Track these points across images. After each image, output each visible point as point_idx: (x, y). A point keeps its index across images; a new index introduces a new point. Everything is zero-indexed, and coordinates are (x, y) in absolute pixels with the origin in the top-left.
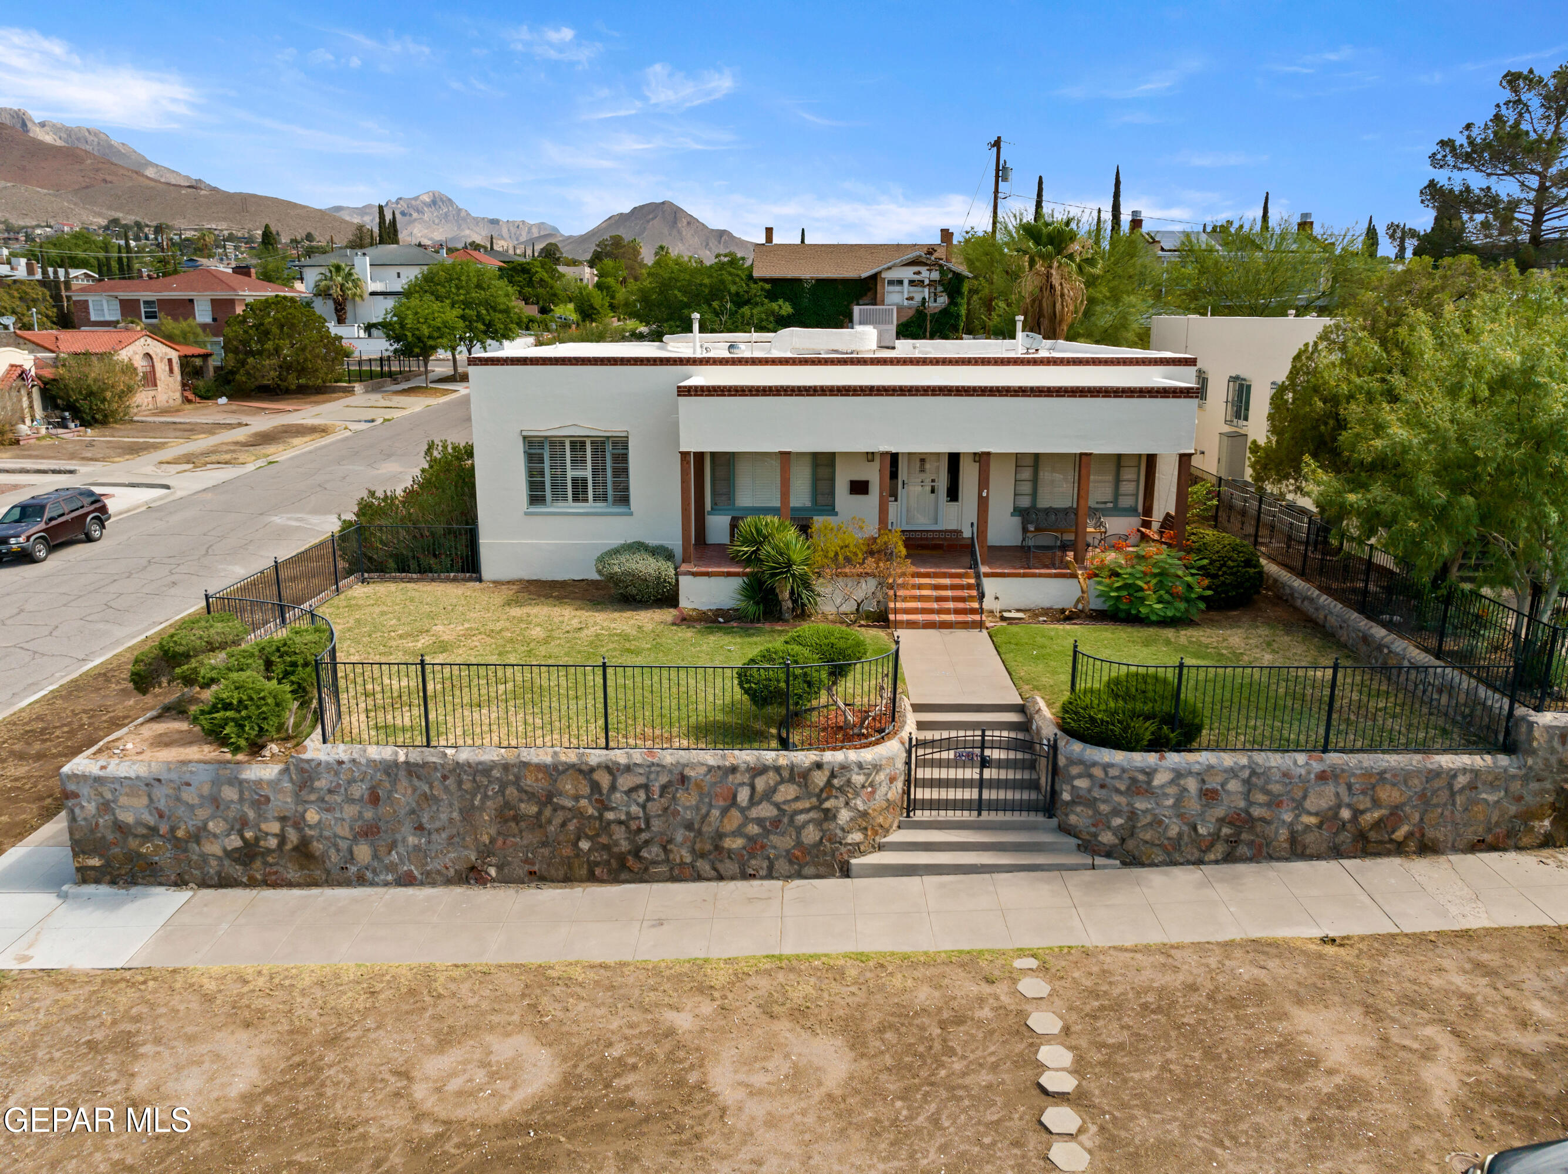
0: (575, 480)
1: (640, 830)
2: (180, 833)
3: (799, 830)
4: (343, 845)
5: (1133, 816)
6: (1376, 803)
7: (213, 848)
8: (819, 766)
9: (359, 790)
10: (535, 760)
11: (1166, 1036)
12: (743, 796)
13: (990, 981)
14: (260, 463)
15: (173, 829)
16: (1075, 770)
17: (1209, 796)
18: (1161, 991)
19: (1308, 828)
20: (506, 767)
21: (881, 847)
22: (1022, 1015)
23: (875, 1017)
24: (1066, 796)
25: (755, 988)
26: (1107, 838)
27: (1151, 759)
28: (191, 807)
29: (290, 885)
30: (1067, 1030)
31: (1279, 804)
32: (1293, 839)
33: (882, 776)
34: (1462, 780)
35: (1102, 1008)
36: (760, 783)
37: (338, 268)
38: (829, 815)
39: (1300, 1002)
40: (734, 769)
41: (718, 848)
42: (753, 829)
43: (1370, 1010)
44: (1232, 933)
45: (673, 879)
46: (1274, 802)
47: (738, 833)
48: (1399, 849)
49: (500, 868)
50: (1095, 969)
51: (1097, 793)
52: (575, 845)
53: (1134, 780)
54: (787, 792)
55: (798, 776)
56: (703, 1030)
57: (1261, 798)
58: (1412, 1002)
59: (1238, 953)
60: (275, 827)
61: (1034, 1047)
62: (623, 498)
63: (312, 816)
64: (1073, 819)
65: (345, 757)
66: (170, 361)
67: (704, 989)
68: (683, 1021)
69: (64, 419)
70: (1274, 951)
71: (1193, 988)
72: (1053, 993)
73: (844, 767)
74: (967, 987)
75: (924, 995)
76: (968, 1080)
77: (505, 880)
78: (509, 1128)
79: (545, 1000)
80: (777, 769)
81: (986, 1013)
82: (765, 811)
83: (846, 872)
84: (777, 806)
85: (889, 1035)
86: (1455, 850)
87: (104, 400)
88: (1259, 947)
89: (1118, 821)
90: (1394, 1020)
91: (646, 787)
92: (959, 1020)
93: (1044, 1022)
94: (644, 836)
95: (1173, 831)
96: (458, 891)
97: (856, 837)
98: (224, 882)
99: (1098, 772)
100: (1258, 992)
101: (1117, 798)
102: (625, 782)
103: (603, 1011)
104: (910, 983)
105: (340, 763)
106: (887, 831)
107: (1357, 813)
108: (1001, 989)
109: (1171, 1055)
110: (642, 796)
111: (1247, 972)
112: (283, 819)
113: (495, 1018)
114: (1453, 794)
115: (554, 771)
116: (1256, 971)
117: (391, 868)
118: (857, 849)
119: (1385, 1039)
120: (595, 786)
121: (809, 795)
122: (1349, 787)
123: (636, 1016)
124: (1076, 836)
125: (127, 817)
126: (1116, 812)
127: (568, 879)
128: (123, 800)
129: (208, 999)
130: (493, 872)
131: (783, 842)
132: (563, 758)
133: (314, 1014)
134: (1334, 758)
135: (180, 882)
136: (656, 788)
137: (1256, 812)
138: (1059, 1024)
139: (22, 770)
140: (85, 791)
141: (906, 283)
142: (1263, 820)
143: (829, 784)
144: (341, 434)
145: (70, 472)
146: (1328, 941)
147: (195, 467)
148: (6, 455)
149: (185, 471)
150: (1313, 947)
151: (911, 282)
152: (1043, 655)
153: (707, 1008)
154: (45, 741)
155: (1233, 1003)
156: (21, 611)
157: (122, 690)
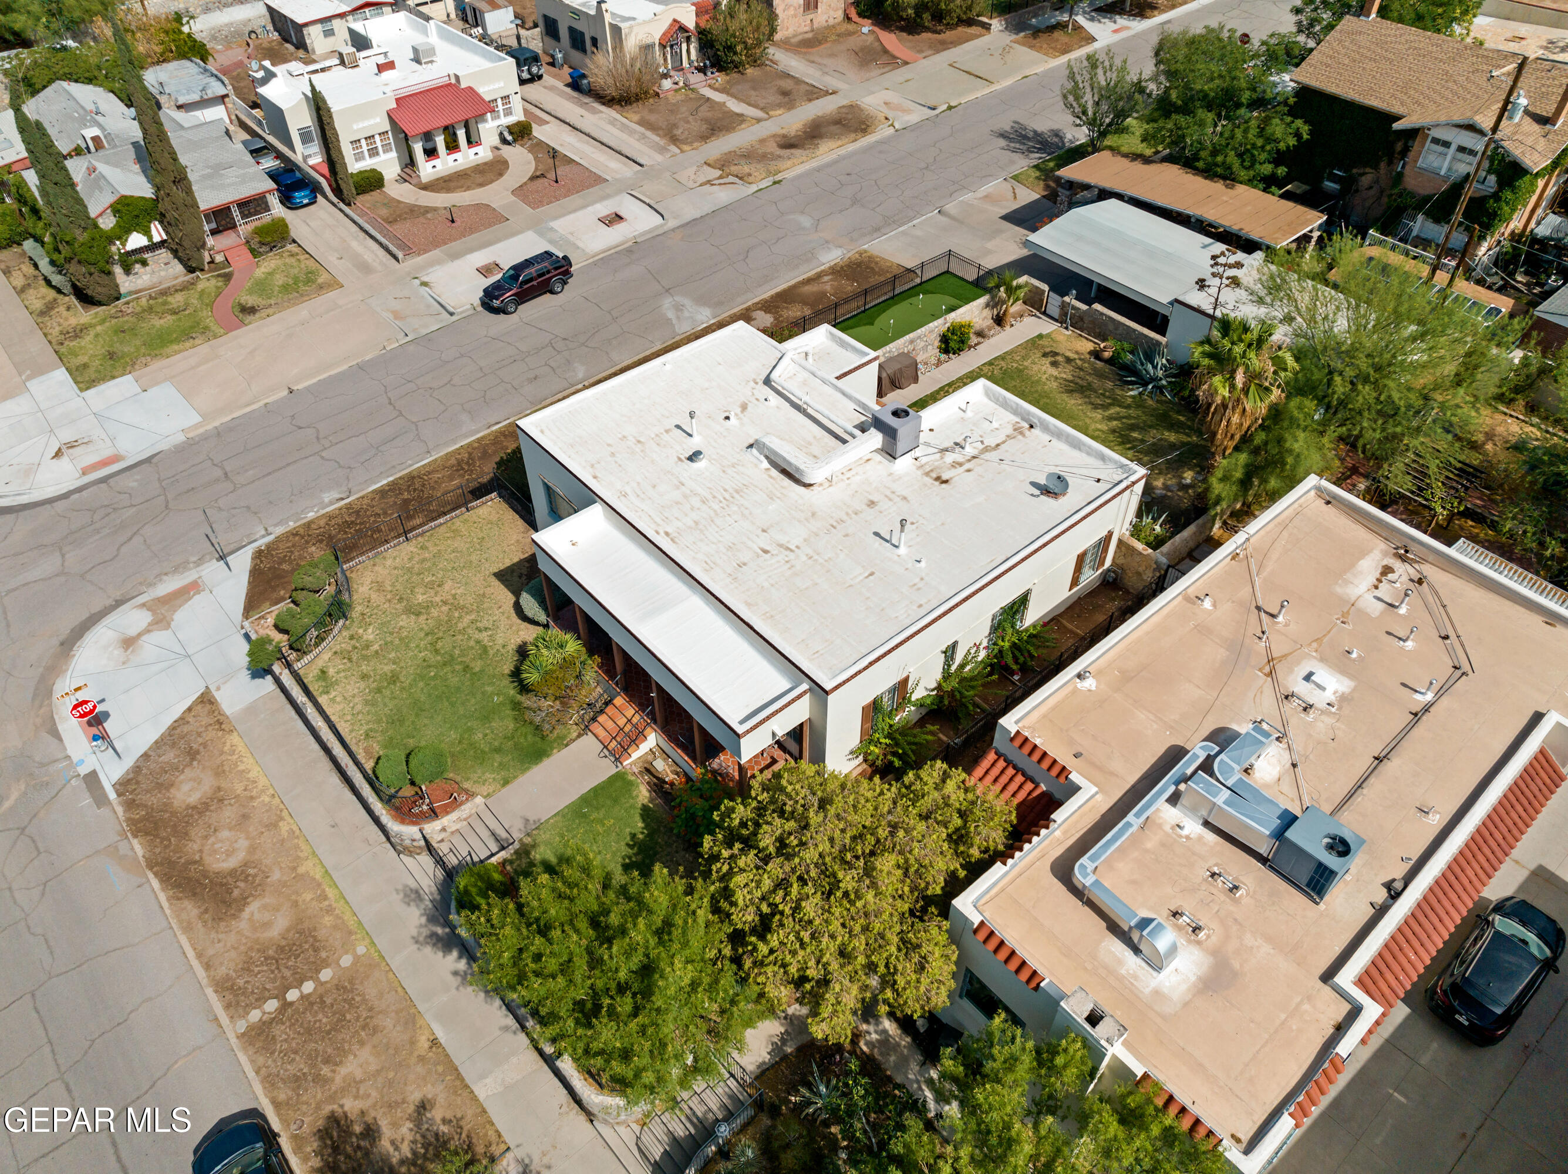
11: (334, 1014)
13: (343, 946)
14: (767, 183)
18: (364, 1001)
21: (415, 858)
22: (328, 966)
23: (305, 926)
25: (304, 882)
30: (327, 983)
35: (344, 987)
39: (374, 1047)
43: (378, 1074)
44: (424, 1006)
50: (369, 973)
56: (273, 885)
59: (402, 1014)
61: (311, 978)
67: (295, 870)
68: (275, 876)
69: (705, 66)
70: (410, 1025)
71: (371, 1009)
72: (346, 968)
74: (336, 940)
75: (323, 932)
76: (284, 970)
78: (205, 874)
79: (267, 833)
81: (324, 955)
85: (297, 935)
92: (316, 950)
93: (326, 975)
100: (375, 1031)
106: (416, 854)
108: (340, 951)
109: (325, 1020)
111: (389, 1023)
113: (252, 829)
118: (403, 853)
123: (271, 863)
129: (222, 753)
133: (229, 784)
138: (328, 979)
141: (1454, 147)
144: (883, 132)
145: (641, 165)
146: (434, 1042)
147: (720, 177)
148: (636, 117)
149: (709, 182)
150: (423, 1038)
151: (1462, 149)
152: (584, 816)
153: (286, 878)
154: (345, 532)
155: (364, 1027)
156: (450, 381)
157: (406, 500)
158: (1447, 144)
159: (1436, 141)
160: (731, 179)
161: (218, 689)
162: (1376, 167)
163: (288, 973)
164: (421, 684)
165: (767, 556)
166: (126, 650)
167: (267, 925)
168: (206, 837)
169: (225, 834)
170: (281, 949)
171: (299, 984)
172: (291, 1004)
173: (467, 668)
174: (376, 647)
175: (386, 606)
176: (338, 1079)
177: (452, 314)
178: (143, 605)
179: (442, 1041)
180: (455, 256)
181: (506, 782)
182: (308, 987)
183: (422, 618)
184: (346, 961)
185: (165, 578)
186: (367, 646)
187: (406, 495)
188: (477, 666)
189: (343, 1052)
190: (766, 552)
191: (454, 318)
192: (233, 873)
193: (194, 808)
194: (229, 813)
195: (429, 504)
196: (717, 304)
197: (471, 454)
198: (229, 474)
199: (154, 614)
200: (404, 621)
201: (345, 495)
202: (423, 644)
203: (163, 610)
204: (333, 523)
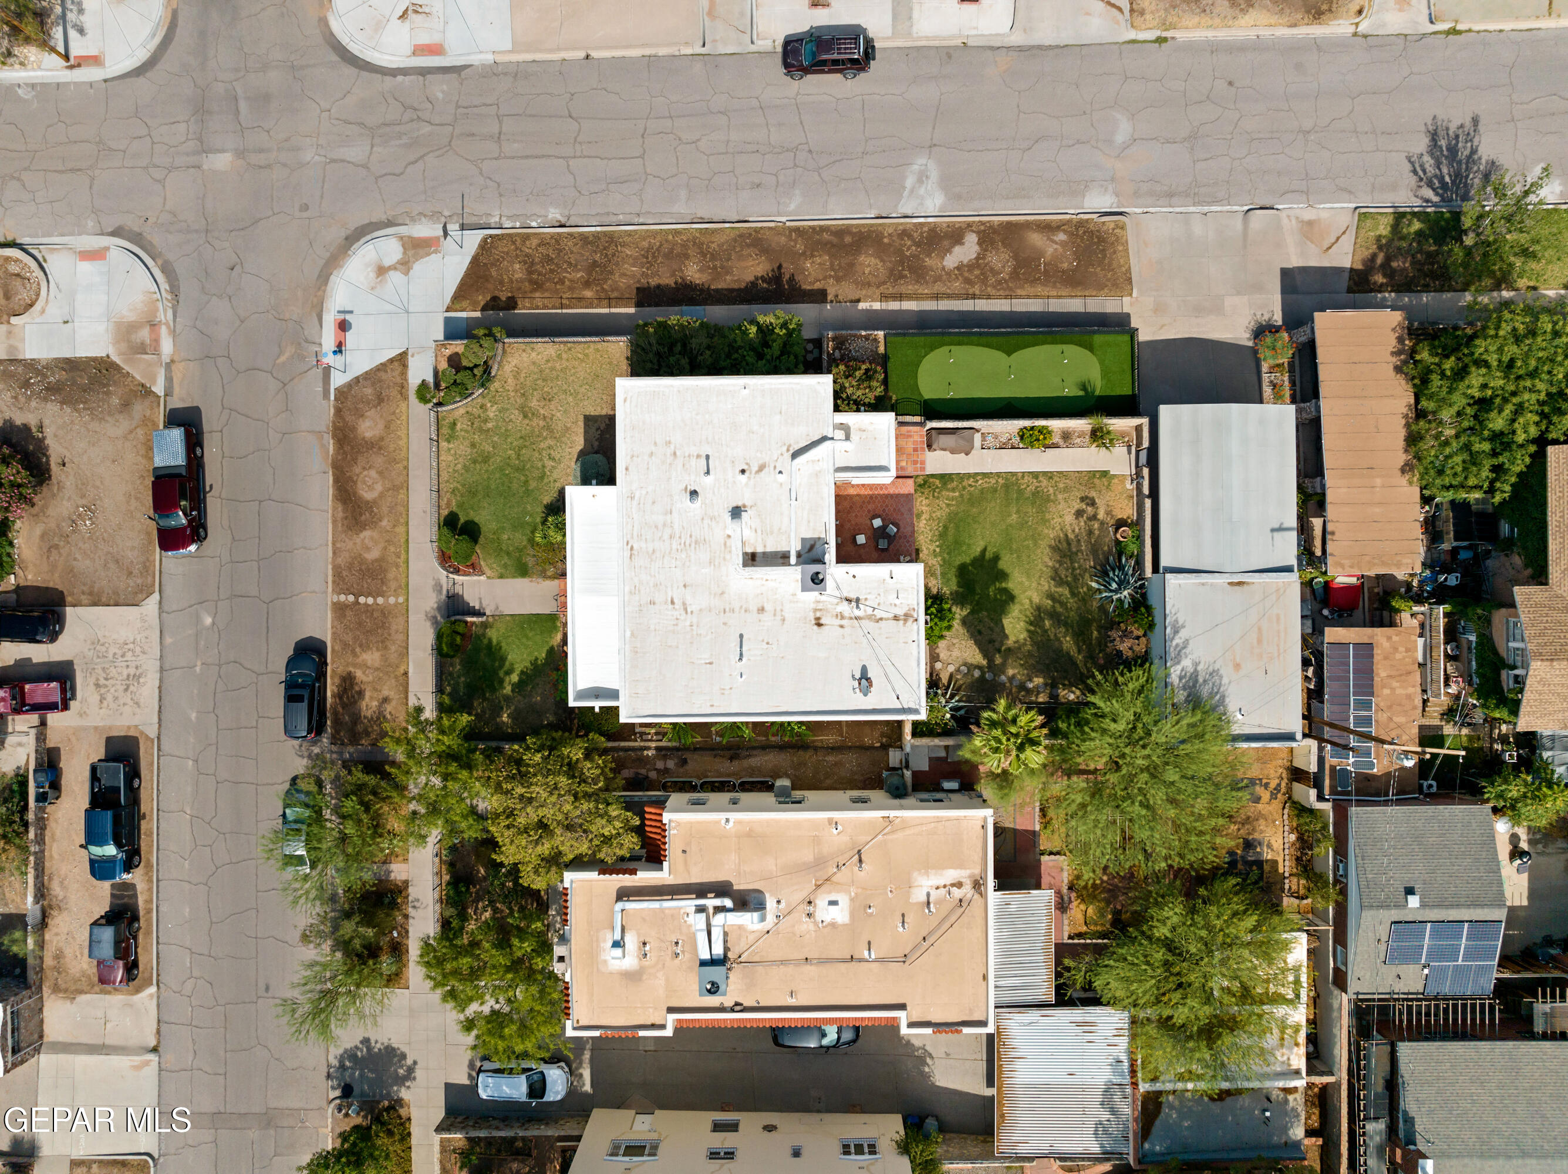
11: (374, 624)
13: (395, 591)
14: (1151, 35)
18: (389, 628)
22: (382, 596)
23: (384, 565)
30: (378, 605)
35: (385, 614)
39: (382, 655)
43: (377, 669)
50: (398, 615)
61: (373, 597)
67: (394, 527)
68: (384, 523)
70: (400, 657)
71: (390, 635)
72: (390, 604)
74: (393, 585)
75: (390, 576)
76: (364, 582)
78: (355, 493)
79: (391, 491)
81: (384, 589)
85: (378, 567)
88: (403, 655)
90: (374, 672)
92: (383, 583)
93: (380, 600)
100: (386, 648)
103: (388, 505)
108: (392, 593)
109: (369, 624)
111: (393, 648)
113: (386, 482)
123: (386, 512)
144: (1338, 29)
146: (406, 674)
152: (523, 628)
153: (388, 528)
154: (543, 266)
155: (383, 642)
156: (698, 140)
157: (595, 262)
161: (413, 356)
163: (365, 586)
164: (498, 475)
165: (670, 606)
166: (378, 277)
167: (368, 549)
168: (364, 469)
169: (373, 473)
170: (368, 570)
171: (367, 597)
172: (359, 604)
173: (526, 482)
174: (490, 425)
175: (512, 394)
176: (361, 659)
177: (754, 40)
178: (401, 238)
179: (410, 674)
181: (501, 577)
182: (370, 601)
183: (527, 421)
184: (392, 600)
185: (423, 219)
186: (486, 421)
187: (597, 257)
188: (533, 484)
189: (368, 648)
190: (673, 602)
192: (368, 502)
193: (366, 442)
194: (379, 461)
195: (606, 280)
196: (954, 197)
197: (661, 245)
198: (502, 136)
199: (404, 253)
200: (516, 415)
201: (563, 220)
202: (515, 443)
203: (410, 253)
204: (540, 249)
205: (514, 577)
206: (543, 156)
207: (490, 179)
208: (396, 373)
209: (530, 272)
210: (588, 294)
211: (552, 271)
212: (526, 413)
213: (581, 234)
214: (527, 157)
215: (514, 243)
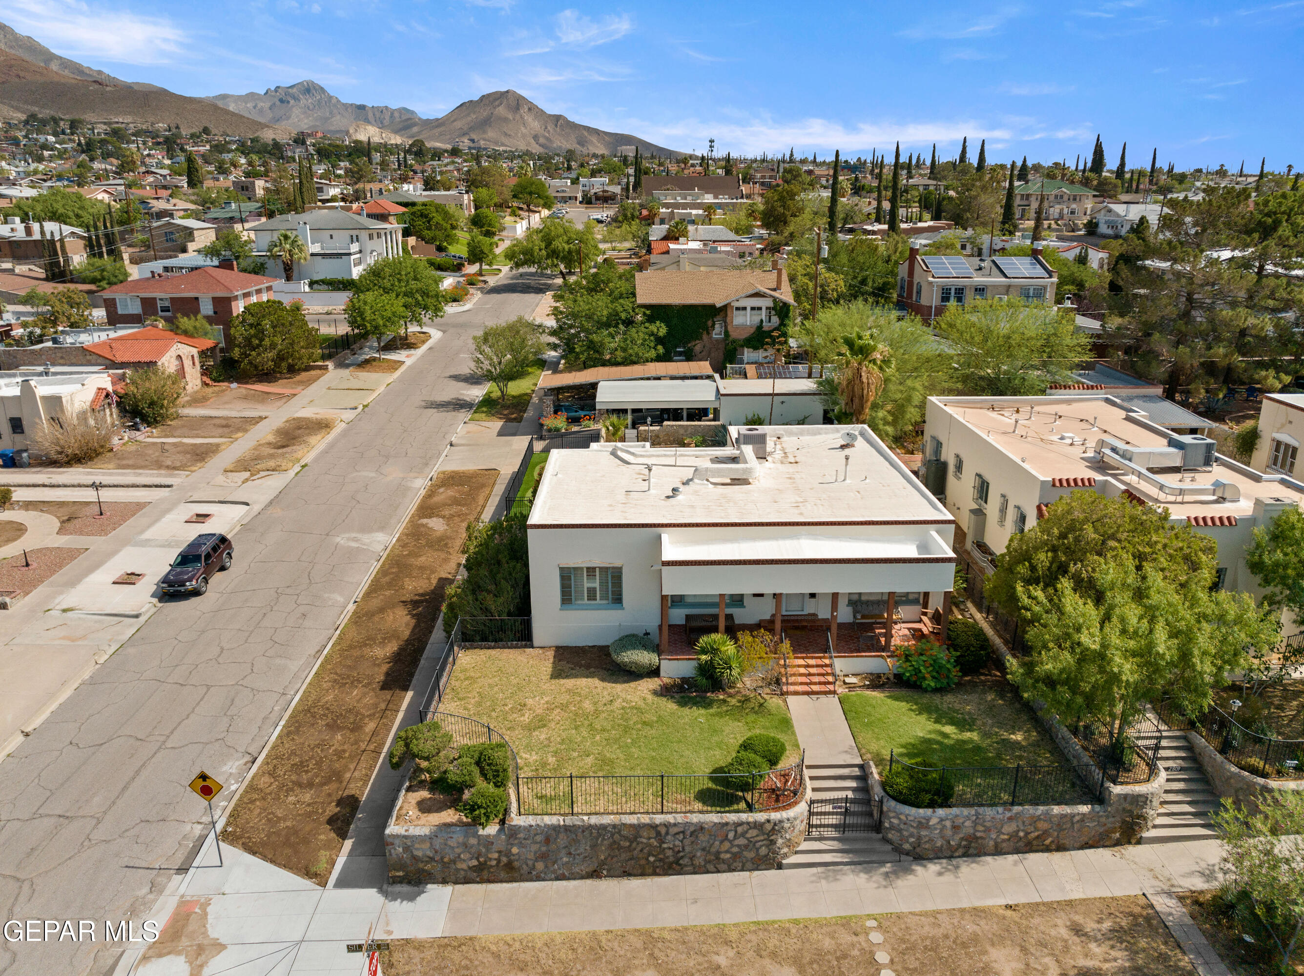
0: (589, 589)
1: (679, 852)
2: (446, 860)
3: (758, 850)
4: (530, 863)
5: (919, 838)
6: (1036, 829)
7: (460, 866)
8: (768, 821)
9: (539, 838)
10: (628, 822)
11: (935, 964)
12: (731, 835)
13: (856, 934)
14: (297, 468)
15: (442, 858)
16: (892, 815)
17: (956, 828)
18: (933, 939)
19: (1004, 841)
20: (614, 826)
21: (797, 852)
22: (872, 953)
23: (807, 956)
24: (887, 825)
25: (750, 941)
26: (907, 846)
27: (929, 811)
28: (452, 848)
29: (501, 881)
30: (892, 961)
31: (990, 830)
32: (996, 845)
33: (798, 822)
34: (1077, 818)
35: (907, 949)
36: (740, 829)
37: (286, 237)
38: (773, 842)
39: (993, 945)
40: (727, 824)
41: (718, 858)
42: (735, 850)
43: (1024, 949)
44: (965, 904)
45: (695, 873)
46: (988, 830)
47: (727, 852)
48: (1047, 849)
49: (608, 871)
50: (903, 926)
51: (902, 826)
52: (647, 859)
53: (920, 822)
54: (753, 833)
55: (758, 826)
56: (732, 965)
57: (981, 828)
58: (1042, 944)
59: (967, 916)
60: (496, 855)
61: (878, 971)
62: (617, 599)
63: (515, 850)
64: (890, 836)
65: (533, 823)
66: (193, 357)
67: (728, 943)
68: (722, 961)
69: (136, 424)
70: (983, 915)
71: (946, 937)
72: (885, 941)
73: (781, 821)
74: (846, 938)
75: (827, 944)
77: (610, 876)
79: (656, 951)
80: (748, 823)
81: (855, 952)
82: (742, 841)
83: (780, 867)
84: (748, 839)
85: (815, 966)
86: (1075, 849)
87: (162, 407)
88: (978, 912)
89: (912, 840)
90: (1032, 954)
91: (683, 832)
92: (845, 956)
93: (882, 957)
94: (681, 854)
95: (939, 844)
96: (589, 882)
97: (785, 850)
98: (467, 881)
99: (903, 817)
100: (975, 939)
101: (912, 830)
102: (673, 830)
103: (684, 956)
104: (820, 937)
105: (531, 826)
106: (798, 844)
107: (1027, 834)
108: (861, 938)
109: (937, 974)
110: (681, 836)
111: (971, 927)
112: (500, 852)
113: (636, 962)
114: (1073, 824)
115: (638, 828)
116: (975, 927)
117: (554, 872)
118: (786, 856)
119: (1027, 965)
120: (658, 833)
121: (764, 834)
122: (1024, 822)
123: (700, 959)
124: (891, 844)
125: (419, 853)
126: (912, 835)
127: (643, 874)
128: (417, 846)
129: (496, 956)
130: (605, 872)
131: (750, 855)
132: (643, 821)
133: (550, 962)
134: (1017, 809)
135: (444, 882)
136: (688, 833)
137: (978, 834)
138: (889, 958)
139: (307, 797)
140: (397, 842)
141: (749, 309)
142: (981, 838)
143: (773, 829)
144: (339, 428)
145: (169, 486)
146: (1009, 907)
147: (252, 475)
148: (111, 466)
149: (247, 480)
150: (1001, 911)
151: (753, 309)
153: (731, 953)
154: (307, 772)
155: (964, 945)
156: (222, 649)
157: (327, 725)
158: (745, 309)
159: (738, 309)
160: (263, 474)
161: (390, 933)
162: (701, 339)
164: (634, 750)
173: (645, 723)
177: (137, 616)
180: (74, 583)
182: (888, 975)
183: (551, 725)
184: (876, 938)
188: (650, 717)
191: (142, 619)
195: (358, 713)
196: (382, 527)
197: (336, 674)
198: (68, 814)
199: (178, 953)
200: (541, 735)
201: (248, 758)
202: (585, 734)
203: (185, 942)
204: (280, 772)
205: (794, 733)
206: (138, 772)
207: (127, 830)
208: (417, 956)
209: (310, 785)
210: (371, 726)
211: (319, 764)
212: (541, 723)
213: (280, 737)
214: (125, 788)
215: (252, 802)
